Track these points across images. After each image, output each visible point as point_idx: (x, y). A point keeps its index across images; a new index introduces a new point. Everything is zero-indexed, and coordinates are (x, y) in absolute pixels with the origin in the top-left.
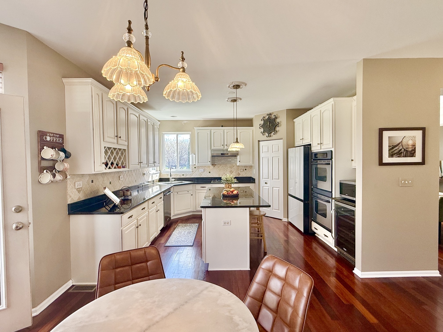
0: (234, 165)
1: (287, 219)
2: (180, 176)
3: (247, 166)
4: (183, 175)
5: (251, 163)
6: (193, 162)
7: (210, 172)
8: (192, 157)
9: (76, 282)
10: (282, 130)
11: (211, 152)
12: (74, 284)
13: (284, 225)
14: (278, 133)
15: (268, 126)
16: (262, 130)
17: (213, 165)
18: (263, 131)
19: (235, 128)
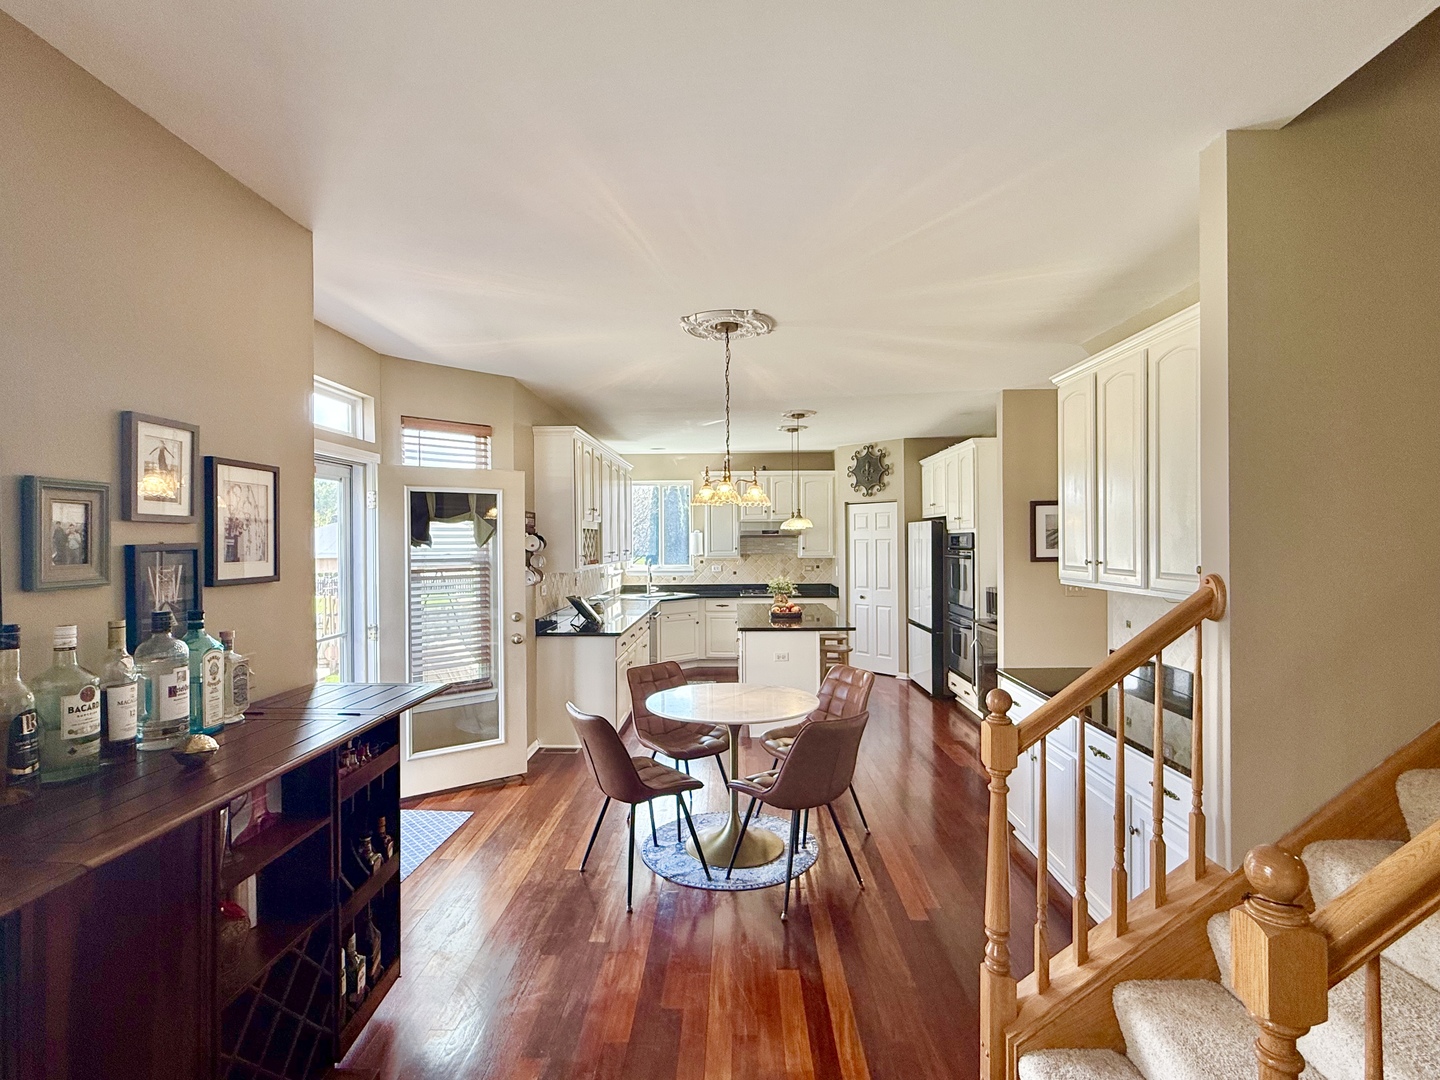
0: (791, 556)
1: (906, 674)
2: (668, 580)
3: (821, 560)
4: (674, 579)
5: (829, 553)
6: (698, 551)
7: (735, 573)
8: (697, 536)
9: (544, 744)
10: (896, 480)
11: (740, 527)
12: (541, 746)
13: (901, 686)
14: (888, 488)
15: (867, 473)
16: (854, 480)
17: (742, 556)
18: (855, 482)
19: (795, 472)
